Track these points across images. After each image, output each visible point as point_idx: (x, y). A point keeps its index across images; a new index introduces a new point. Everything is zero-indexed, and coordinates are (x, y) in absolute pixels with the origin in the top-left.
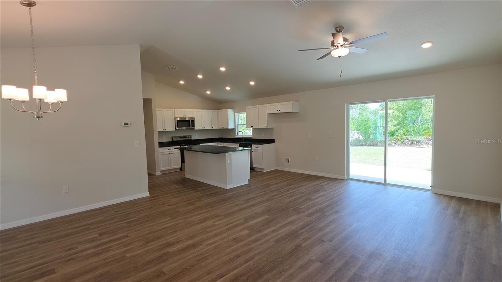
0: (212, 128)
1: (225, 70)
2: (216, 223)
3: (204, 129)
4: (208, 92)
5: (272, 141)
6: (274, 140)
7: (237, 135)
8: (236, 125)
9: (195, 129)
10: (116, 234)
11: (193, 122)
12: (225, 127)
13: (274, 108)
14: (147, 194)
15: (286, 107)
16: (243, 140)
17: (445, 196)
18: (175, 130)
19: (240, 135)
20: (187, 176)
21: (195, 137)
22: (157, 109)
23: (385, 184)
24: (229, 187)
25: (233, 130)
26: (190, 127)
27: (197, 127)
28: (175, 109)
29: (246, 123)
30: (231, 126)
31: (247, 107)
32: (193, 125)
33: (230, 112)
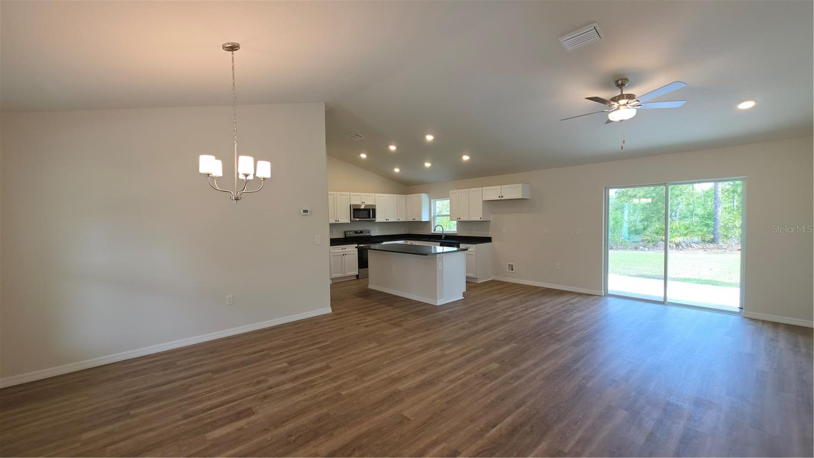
0: (399, 221)
1: (433, 139)
2: (447, 352)
3: (387, 221)
4: (397, 170)
5: (488, 240)
6: (491, 238)
7: (435, 230)
8: (432, 216)
9: (376, 221)
10: (312, 364)
11: (374, 211)
12: (417, 219)
13: (492, 193)
14: (329, 310)
15: (512, 191)
16: (443, 238)
17: (764, 322)
18: (350, 222)
19: (439, 230)
20: (371, 286)
21: (375, 232)
22: (329, 192)
23: (664, 302)
24: (440, 302)
25: (428, 223)
26: (370, 218)
27: (379, 218)
28: (351, 193)
29: (449, 214)
30: (425, 218)
31: (450, 191)
32: (374, 216)
33: (424, 197)
